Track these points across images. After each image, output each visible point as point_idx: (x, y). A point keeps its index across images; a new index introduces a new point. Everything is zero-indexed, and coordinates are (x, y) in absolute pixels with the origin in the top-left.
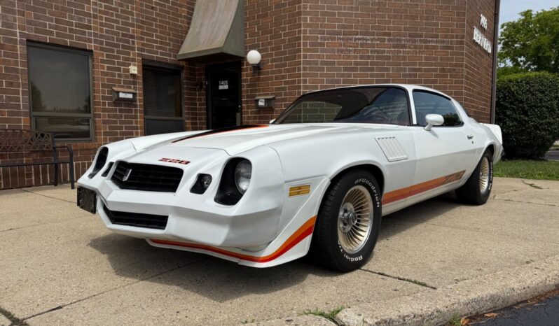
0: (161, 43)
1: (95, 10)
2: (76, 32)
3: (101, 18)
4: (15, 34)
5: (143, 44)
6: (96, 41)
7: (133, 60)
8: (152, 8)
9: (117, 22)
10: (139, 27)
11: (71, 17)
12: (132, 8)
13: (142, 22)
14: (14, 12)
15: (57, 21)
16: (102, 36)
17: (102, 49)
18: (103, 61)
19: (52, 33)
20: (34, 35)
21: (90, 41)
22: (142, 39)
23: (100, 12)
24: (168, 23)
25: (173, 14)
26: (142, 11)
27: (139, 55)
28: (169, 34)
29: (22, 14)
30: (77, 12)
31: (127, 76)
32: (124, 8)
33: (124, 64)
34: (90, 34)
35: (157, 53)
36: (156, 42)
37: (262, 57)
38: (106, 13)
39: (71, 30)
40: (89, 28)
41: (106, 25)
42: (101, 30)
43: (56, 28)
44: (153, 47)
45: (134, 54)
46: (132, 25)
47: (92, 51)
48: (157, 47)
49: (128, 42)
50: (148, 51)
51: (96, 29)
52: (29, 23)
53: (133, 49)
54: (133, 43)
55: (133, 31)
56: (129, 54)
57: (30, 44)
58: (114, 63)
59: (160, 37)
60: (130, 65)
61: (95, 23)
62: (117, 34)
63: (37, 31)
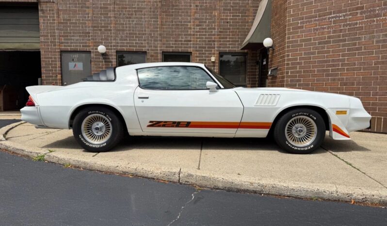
0: (232, 41)
1: (193, 32)
2: (184, 44)
3: (197, 35)
4: (157, 50)
5: (220, 44)
6: (193, 47)
7: (214, 54)
8: (227, 22)
9: (205, 35)
10: (218, 35)
11: (182, 38)
12: (215, 25)
13: (220, 32)
14: (157, 41)
15: (176, 41)
16: (196, 44)
17: (196, 51)
18: (197, 57)
19: (172, 47)
20: (165, 49)
21: (190, 47)
22: (220, 41)
23: (197, 32)
24: (238, 29)
25: (242, 22)
26: (220, 26)
27: (217, 51)
28: (238, 35)
29: (161, 41)
30: (185, 35)
31: (209, 63)
32: (210, 27)
33: (208, 57)
34: (191, 44)
35: (229, 47)
36: (229, 41)
37: (273, 41)
38: (199, 32)
39: (181, 44)
40: (190, 41)
41: (199, 38)
42: (197, 41)
43: (175, 44)
44: (226, 44)
45: (215, 51)
46: (214, 35)
47: (191, 53)
48: (229, 44)
49: (211, 45)
50: (223, 48)
51: (194, 41)
52: (164, 44)
53: (214, 48)
54: (214, 44)
55: (215, 38)
56: (211, 51)
57: (164, 53)
58: (203, 57)
59: (232, 38)
60: (212, 56)
61: (194, 38)
62: (205, 41)
63: (167, 47)
